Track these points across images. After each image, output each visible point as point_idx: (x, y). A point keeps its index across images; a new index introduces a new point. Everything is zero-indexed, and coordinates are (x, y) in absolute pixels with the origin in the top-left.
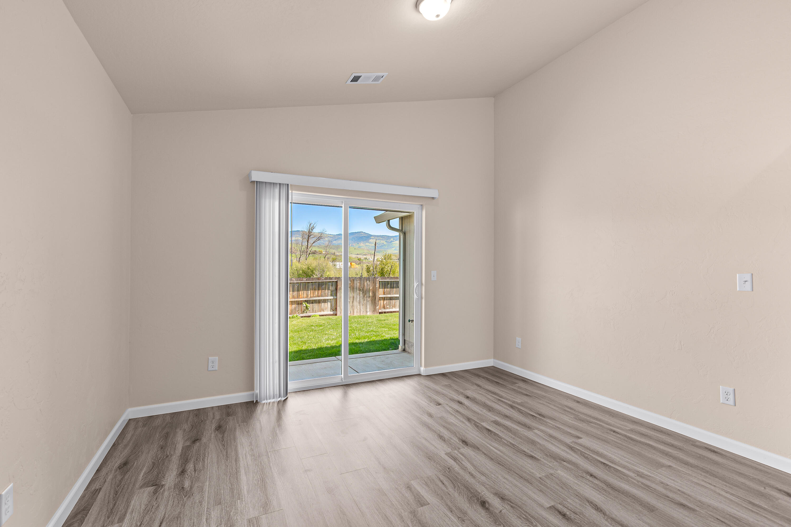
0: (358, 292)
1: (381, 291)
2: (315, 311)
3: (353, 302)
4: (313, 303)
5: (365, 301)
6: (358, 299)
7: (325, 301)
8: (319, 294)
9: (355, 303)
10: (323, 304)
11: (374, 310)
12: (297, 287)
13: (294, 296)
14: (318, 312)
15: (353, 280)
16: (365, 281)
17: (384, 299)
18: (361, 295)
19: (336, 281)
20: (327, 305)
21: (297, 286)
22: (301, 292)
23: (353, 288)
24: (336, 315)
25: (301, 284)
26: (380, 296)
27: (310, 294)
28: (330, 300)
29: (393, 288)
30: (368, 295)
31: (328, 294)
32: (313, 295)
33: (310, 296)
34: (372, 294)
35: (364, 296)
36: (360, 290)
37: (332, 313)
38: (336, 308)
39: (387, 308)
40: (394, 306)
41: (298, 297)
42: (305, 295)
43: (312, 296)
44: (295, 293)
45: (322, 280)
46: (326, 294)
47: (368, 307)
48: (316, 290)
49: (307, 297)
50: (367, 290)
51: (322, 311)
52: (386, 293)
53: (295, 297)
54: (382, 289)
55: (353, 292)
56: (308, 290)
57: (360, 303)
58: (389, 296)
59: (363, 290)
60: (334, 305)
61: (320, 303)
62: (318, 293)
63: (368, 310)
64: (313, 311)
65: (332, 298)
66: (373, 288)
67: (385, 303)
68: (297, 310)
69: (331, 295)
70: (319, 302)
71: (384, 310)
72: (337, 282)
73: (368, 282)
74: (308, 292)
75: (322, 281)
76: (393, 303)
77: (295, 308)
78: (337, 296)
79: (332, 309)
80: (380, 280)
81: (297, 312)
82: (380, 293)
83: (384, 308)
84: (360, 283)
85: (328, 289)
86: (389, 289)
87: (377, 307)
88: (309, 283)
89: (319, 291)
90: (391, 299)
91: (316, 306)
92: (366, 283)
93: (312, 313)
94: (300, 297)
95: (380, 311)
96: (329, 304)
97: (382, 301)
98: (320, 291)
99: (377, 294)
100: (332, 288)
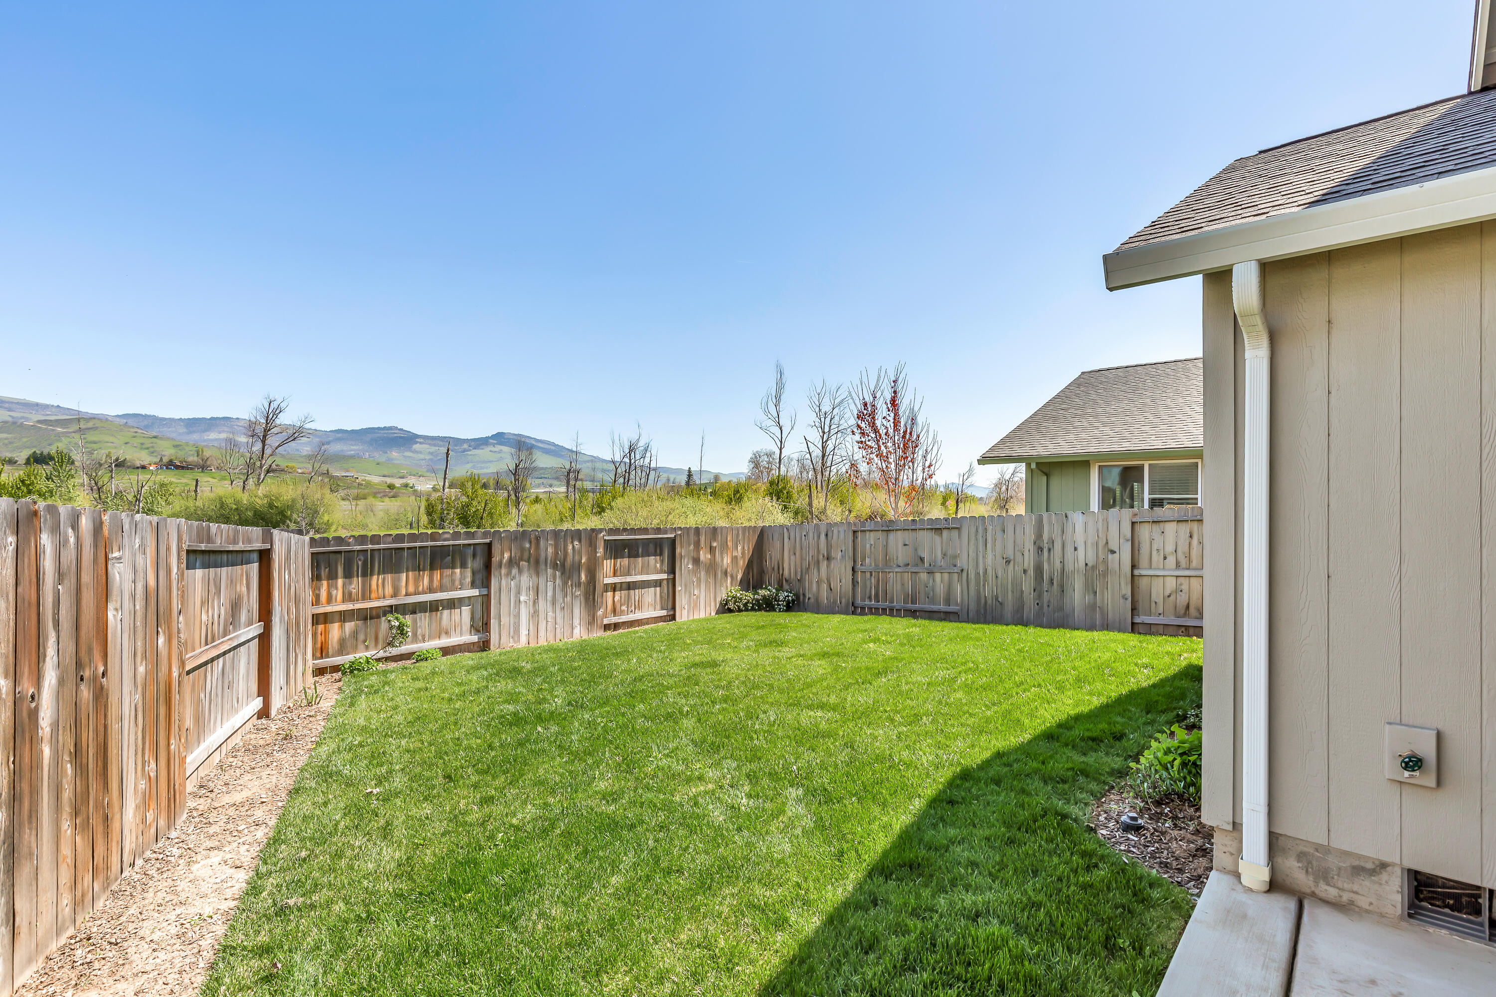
0: (549, 571)
1: (608, 565)
2: (420, 638)
3: (535, 602)
4: (413, 612)
5: (569, 598)
6: (550, 594)
7: (452, 604)
8: (436, 583)
9: (541, 601)
10: (446, 613)
11: (591, 621)
12: (360, 563)
13: (350, 594)
14: (431, 638)
15: (538, 539)
16: (569, 541)
17: (614, 588)
18: (558, 581)
19: (488, 541)
20: (457, 618)
21: (360, 560)
22: (375, 577)
23: (537, 562)
24: (484, 646)
25: (376, 555)
26: (608, 581)
27: (403, 583)
28: (467, 601)
29: (637, 556)
30: (575, 578)
31: (461, 584)
32: (417, 587)
33: (404, 592)
34: (586, 577)
35: (565, 584)
36: (555, 566)
37: (475, 638)
38: (486, 624)
39: (622, 613)
40: (639, 607)
41: (365, 597)
42: (389, 590)
43: (411, 589)
44: (356, 585)
45: (445, 540)
46: (457, 583)
47: (577, 611)
48: (424, 570)
49: (395, 595)
50: (573, 565)
51: (443, 635)
52: (618, 573)
53: (354, 595)
54: (609, 561)
55: (538, 574)
56: (398, 571)
57: (554, 602)
58: (629, 579)
59: (563, 565)
60: (478, 614)
61: (437, 610)
62: (431, 580)
63: (576, 621)
64: (415, 639)
65: (475, 592)
66: (589, 559)
67: (617, 598)
68: (361, 637)
69: (473, 585)
70: (434, 607)
71: (614, 620)
72: (489, 545)
73: (576, 543)
74: (399, 580)
75: (446, 543)
76: (637, 598)
77: (355, 634)
78: (488, 586)
79: (474, 628)
80: (607, 538)
81: (361, 646)
82: (607, 574)
83: (614, 612)
84: (556, 547)
85: (463, 566)
86: (626, 561)
87: (600, 613)
88: (403, 549)
89: (435, 572)
90: (630, 586)
91: (423, 619)
92: (570, 547)
93: (412, 642)
94: (373, 595)
95: (606, 621)
96: (466, 610)
97: (610, 594)
98: (437, 575)
99: (599, 575)
100: (479, 563)
